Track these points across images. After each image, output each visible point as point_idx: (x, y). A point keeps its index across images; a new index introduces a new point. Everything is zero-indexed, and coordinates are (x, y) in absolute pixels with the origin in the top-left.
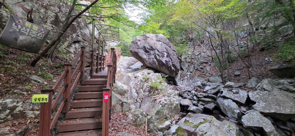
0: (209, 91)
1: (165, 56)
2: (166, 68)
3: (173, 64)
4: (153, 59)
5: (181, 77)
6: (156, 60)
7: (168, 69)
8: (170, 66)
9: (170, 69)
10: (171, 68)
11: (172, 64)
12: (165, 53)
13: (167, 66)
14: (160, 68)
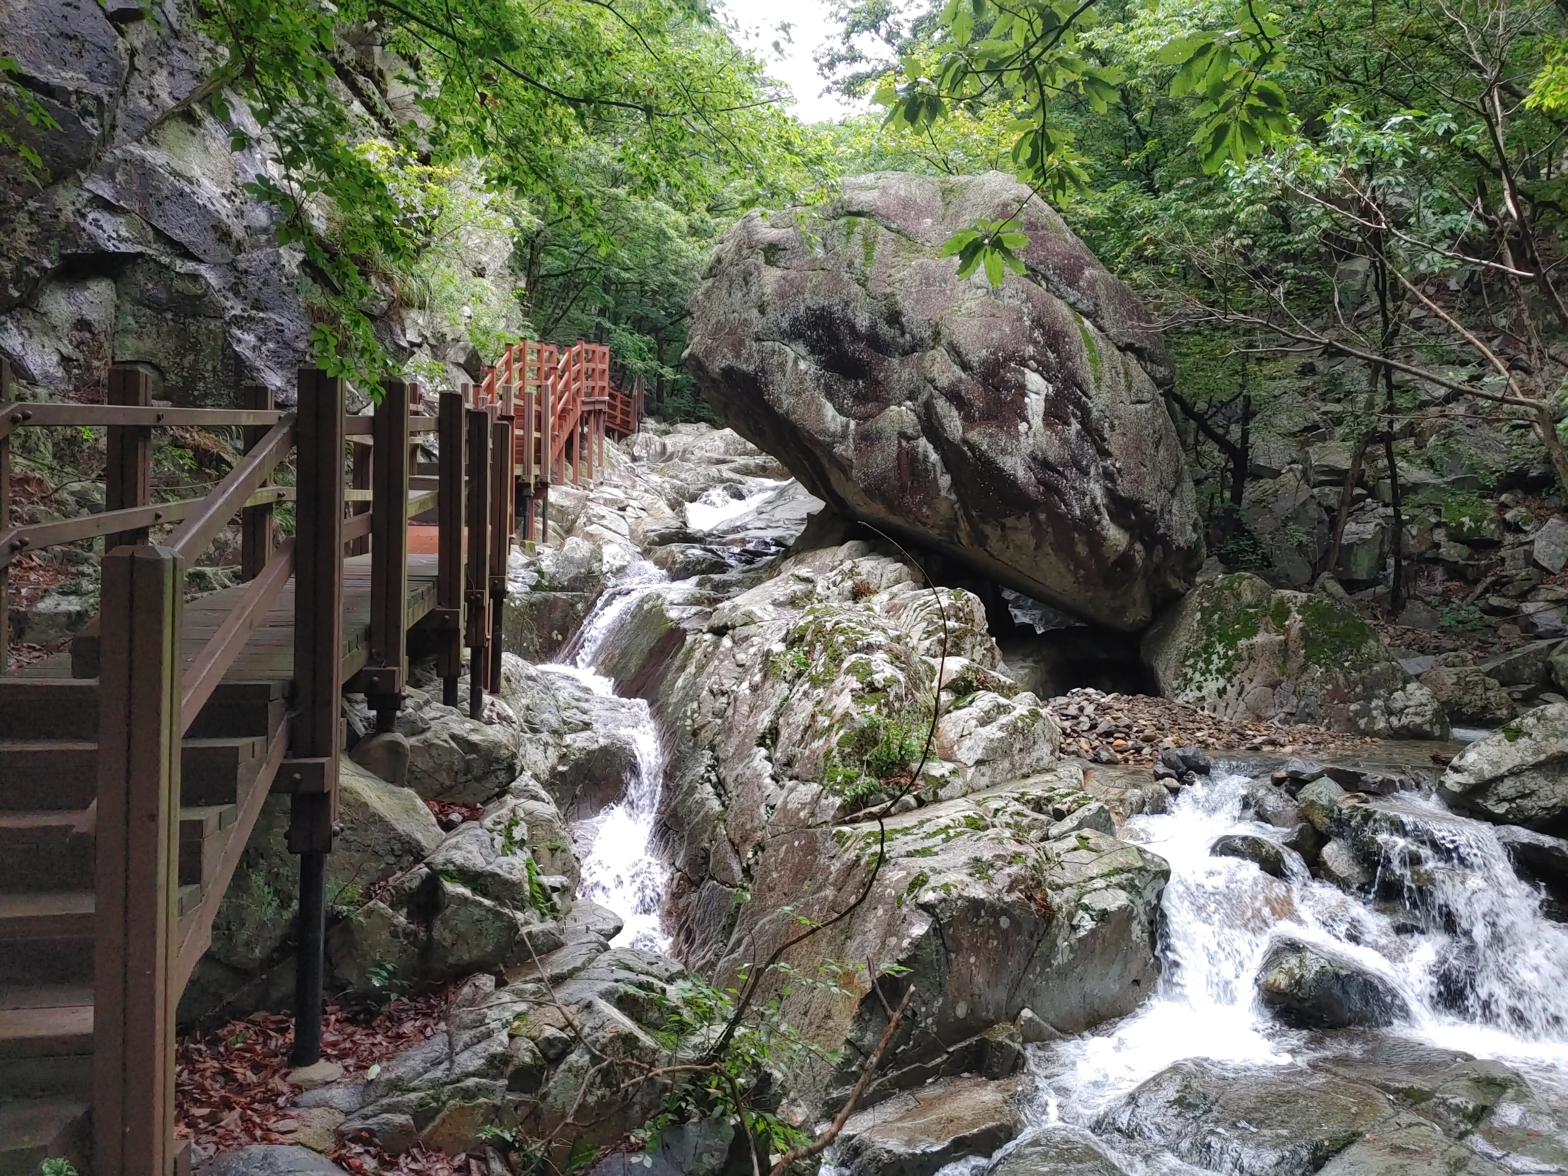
0: (1507, 788)
1: (1035, 404)
2: (1038, 532)
3: (1124, 487)
4: (909, 438)
5: (1210, 631)
6: (934, 457)
7: (1065, 549)
8: (1086, 519)
9: (1082, 550)
10: (1096, 540)
11: (1110, 493)
12: (1034, 380)
13: (1057, 519)
14: (980, 539)
